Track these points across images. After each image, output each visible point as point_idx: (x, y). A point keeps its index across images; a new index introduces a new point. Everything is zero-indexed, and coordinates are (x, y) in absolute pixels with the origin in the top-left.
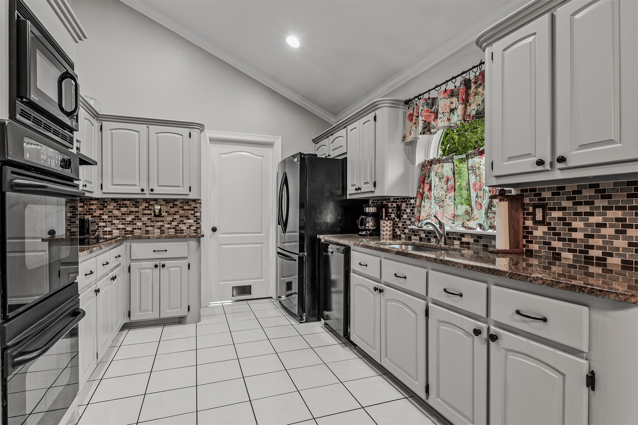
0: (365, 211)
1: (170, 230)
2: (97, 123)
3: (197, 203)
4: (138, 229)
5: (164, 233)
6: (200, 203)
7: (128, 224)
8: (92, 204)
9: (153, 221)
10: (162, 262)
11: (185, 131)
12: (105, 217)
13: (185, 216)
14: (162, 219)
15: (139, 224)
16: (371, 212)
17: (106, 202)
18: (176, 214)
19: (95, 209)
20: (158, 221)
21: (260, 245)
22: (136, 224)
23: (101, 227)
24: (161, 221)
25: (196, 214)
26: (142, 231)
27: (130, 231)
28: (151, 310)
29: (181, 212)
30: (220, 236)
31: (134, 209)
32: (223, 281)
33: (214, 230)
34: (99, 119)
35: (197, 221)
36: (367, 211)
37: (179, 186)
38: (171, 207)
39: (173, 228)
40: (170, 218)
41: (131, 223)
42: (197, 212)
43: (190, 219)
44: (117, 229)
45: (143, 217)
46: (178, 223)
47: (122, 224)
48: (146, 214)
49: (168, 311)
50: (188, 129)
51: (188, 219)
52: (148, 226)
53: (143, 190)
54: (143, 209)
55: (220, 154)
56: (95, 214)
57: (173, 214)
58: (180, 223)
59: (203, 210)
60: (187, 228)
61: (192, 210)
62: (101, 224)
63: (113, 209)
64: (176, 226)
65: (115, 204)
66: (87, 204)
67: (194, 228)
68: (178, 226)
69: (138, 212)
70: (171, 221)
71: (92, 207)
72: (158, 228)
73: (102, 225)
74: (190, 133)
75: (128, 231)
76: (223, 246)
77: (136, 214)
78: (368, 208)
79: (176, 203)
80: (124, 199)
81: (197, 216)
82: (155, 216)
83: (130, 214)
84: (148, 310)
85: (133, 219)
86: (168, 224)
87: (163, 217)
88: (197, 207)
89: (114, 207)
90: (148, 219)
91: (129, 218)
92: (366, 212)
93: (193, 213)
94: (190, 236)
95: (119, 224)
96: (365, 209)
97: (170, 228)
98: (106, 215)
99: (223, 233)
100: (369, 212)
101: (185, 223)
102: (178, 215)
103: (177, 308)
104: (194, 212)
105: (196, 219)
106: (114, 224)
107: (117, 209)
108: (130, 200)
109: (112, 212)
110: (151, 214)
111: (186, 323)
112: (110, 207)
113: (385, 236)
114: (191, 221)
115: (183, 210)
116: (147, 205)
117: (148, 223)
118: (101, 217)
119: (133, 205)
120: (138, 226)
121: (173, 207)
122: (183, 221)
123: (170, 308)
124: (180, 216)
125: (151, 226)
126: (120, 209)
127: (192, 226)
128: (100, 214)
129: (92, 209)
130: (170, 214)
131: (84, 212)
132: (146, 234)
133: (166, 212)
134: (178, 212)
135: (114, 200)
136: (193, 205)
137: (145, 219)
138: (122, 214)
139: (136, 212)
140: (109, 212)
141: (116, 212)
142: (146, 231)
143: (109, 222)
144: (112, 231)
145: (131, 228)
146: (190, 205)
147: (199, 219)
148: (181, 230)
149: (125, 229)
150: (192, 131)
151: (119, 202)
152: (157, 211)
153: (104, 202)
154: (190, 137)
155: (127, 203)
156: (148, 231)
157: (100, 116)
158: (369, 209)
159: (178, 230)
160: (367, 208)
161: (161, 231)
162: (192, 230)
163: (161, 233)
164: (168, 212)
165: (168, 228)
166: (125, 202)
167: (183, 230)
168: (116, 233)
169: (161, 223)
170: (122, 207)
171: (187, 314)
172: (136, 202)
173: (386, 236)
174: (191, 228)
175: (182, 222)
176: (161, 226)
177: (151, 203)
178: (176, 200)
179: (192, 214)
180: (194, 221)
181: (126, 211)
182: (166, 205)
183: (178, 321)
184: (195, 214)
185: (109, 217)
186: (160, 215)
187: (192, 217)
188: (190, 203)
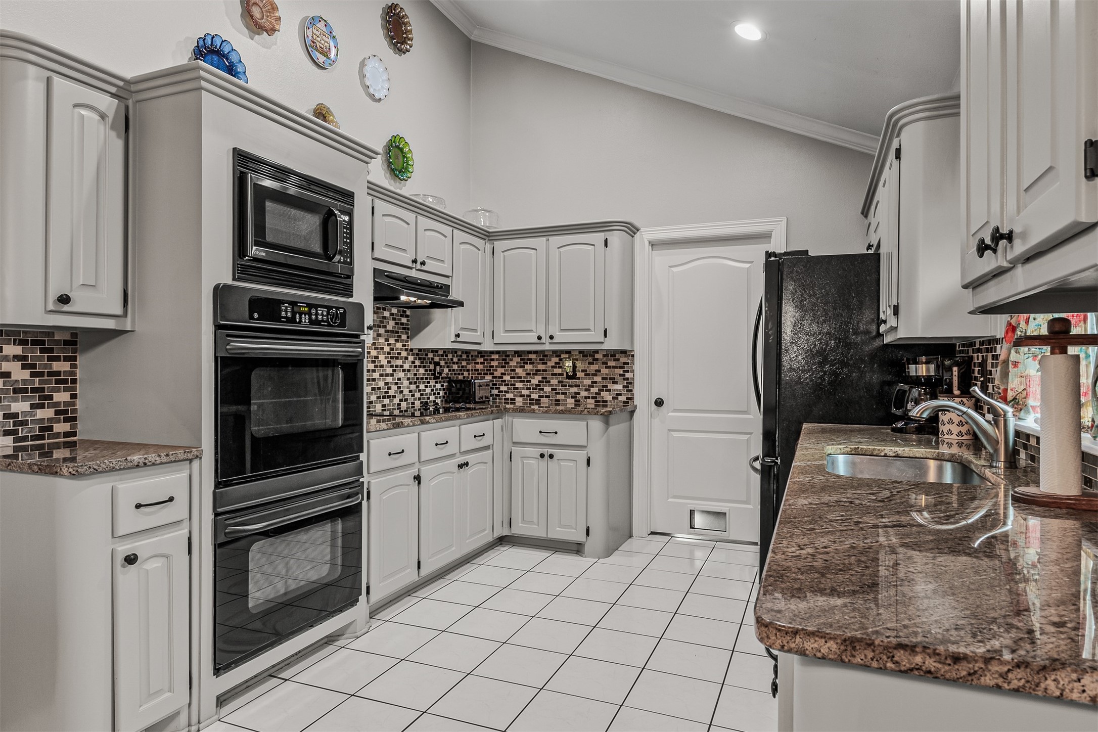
0: (909, 372)
1: (589, 401)
2: (489, 246)
3: (628, 356)
4: (546, 397)
5: (579, 405)
6: (633, 356)
7: (533, 389)
8: (493, 360)
9: (565, 386)
10: (551, 451)
11: (598, 238)
12: (507, 378)
13: (610, 379)
14: (577, 382)
15: (548, 389)
16: (923, 376)
17: (508, 356)
18: (596, 375)
19: (496, 366)
20: (572, 386)
21: (746, 437)
22: (543, 389)
23: (502, 392)
24: (576, 386)
25: (627, 375)
26: (551, 400)
27: (536, 400)
28: (537, 523)
29: (604, 371)
30: (670, 414)
31: (541, 367)
32: (675, 497)
33: (659, 403)
34: (490, 238)
35: (628, 387)
36: (913, 373)
37: (588, 330)
38: (589, 363)
39: (593, 398)
40: (588, 382)
41: (538, 387)
42: (627, 371)
43: (616, 383)
44: (521, 396)
45: (553, 379)
46: (599, 390)
47: (527, 389)
48: (555, 374)
49: (557, 529)
50: (603, 234)
51: (614, 383)
52: (558, 393)
53: (539, 338)
54: (553, 367)
55: (670, 267)
56: (496, 374)
57: (593, 375)
58: (603, 390)
59: (636, 367)
60: (613, 398)
61: (621, 367)
62: (504, 388)
63: (516, 367)
64: (596, 394)
65: (518, 359)
66: (487, 360)
67: (622, 398)
68: (600, 394)
69: (545, 371)
70: (589, 386)
71: (493, 363)
72: (572, 397)
73: (504, 390)
74: (606, 241)
75: (533, 400)
76: (675, 434)
77: (543, 374)
78: (914, 365)
79: (597, 356)
80: (529, 352)
81: (628, 379)
82: (568, 377)
83: (536, 374)
84: (532, 523)
85: (539, 382)
86: (586, 390)
87: (579, 378)
88: (628, 363)
89: (517, 363)
90: (559, 382)
91: (535, 381)
92: (911, 375)
93: (622, 373)
94: (588, 412)
95: (523, 389)
96: (908, 368)
97: (589, 398)
98: (508, 375)
99: (675, 410)
100: (917, 376)
101: (610, 390)
102: (599, 376)
103: (570, 527)
104: (624, 371)
105: (627, 383)
106: (517, 388)
107: (521, 367)
108: (536, 352)
109: (515, 370)
110: (562, 375)
111: (584, 556)
112: (513, 364)
113: (946, 436)
114: (619, 387)
115: (607, 367)
116: (557, 360)
117: (560, 389)
118: (502, 378)
119: (540, 360)
120: (546, 393)
121: (593, 364)
122: (607, 386)
123: (561, 526)
124: (603, 379)
125: (563, 393)
126: (524, 367)
127: (620, 395)
128: (502, 374)
129: (493, 366)
130: (589, 375)
131: (484, 370)
132: (556, 405)
133: (583, 371)
134: (599, 371)
135: (517, 353)
136: (623, 360)
137: (554, 382)
138: (527, 374)
139: (543, 371)
140: (512, 370)
141: (519, 371)
142: (556, 400)
143: (511, 385)
144: (514, 399)
145: (537, 395)
146: (618, 360)
147: (631, 383)
148: (604, 401)
149: (530, 396)
150: (608, 235)
151: (523, 356)
152: (569, 370)
153: (506, 356)
154: (606, 245)
155: (533, 356)
156: (559, 400)
157: (491, 234)
158: (916, 367)
159: (599, 401)
160: (912, 367)
161: (576, 401)
162: (620, 401)
163: (576, 405)
164: (585, 371)
165: (586, 397)
166: (531, 356)
167: (606, 402)
168: (519, 401)
169: (575, 389)
170: (527, 363)
171: (584, 540)
172: (543, 356)
173: (949, 437)
174: (619, 399)
175: (604, 388)
176: (576, 393)
177: (563, 356)
178: (597, 352)
179: (620, 375)
180: (624, 387)
181: (531, 370)
182: (583, 360)
183: (576, 549)
184: (624, 375)
185: (511, 378)
186: (574, 377)
187: (620, 379)
188: (617, 356)
